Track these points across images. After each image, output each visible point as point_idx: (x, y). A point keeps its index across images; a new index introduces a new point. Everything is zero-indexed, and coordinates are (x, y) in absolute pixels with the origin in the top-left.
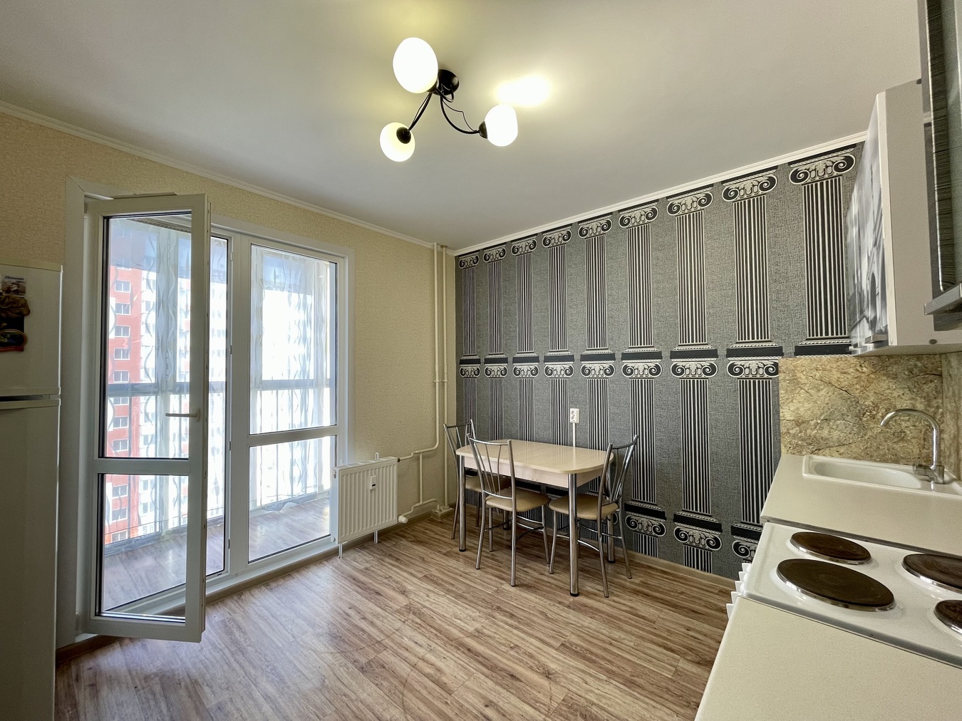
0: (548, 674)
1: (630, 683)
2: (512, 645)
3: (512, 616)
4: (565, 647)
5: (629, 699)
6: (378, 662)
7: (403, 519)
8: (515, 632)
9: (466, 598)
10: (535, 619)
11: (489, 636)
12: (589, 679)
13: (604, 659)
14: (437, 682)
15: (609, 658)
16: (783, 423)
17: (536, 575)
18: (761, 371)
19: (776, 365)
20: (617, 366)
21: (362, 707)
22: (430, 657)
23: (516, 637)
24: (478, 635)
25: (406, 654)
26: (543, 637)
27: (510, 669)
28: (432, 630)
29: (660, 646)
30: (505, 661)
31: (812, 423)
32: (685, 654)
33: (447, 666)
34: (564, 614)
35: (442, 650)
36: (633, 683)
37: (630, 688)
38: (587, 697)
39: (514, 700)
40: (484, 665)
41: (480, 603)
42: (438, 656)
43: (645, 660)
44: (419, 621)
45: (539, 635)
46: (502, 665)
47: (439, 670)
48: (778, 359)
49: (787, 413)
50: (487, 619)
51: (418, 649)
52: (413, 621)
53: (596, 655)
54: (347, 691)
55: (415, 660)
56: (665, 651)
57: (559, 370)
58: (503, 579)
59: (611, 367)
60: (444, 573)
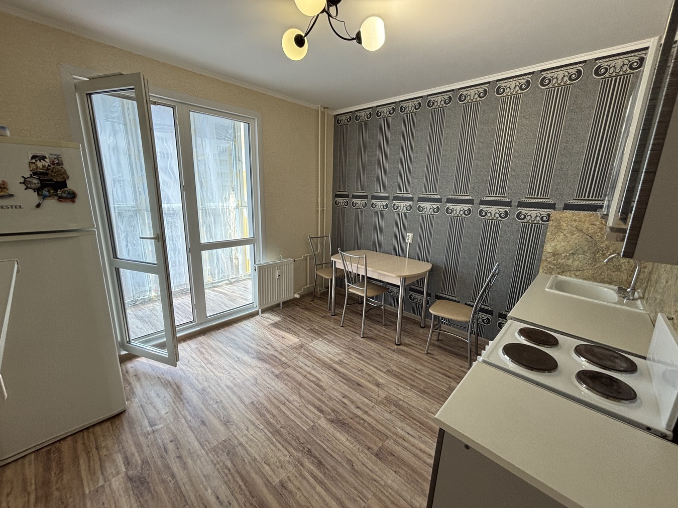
0: (378, 385)
1: (423, 391)
2: (359, 369)
3: (360, 354)
4: (389, 372)
5: (420, 399)
6: (285, 373)
7: (297, 296)
8: (362, 362)
9: (334, 343)
10: (373, 356)
11: (346, 364)
12: (400, 388)
13: (410, 379)
14: (317, 385)
15: (413, 379)
16: (544, 254)
17: (376, 332)
18: (538, 218)
19: (549, 215)
20: (442, 207)
21: (278, 394)
22: (313, 372)
23: (362, 365)
24: (340, 363)
25: (301, 370)
26: (377, 366)
27: (357, 381)
28: (315, 359)
29: (443, 374)
30: (354, 377)
31: (563, 255)
32: (456, 379)
33: (323, 377)
34: (390, 355)
35: (320, 369)
36: (425, 392)
37: (422, 394)
38: (398, 396)
39: (358, 395)
40: (344, 378)
41: (342, 346)
42: (318, 372)
43: (433, 381)
44: (307, 354)
45: (375, 365)
46: (353, 379)
47: (318, 379)
48: (550, 211)
49: (548, 248)
50: (346, 354)
51: (307, 368)
52: (304, 353)
53: (406, 377)
54: (269, 386)
55: (305, 373)
56: (445, 377)
57: (402, 207)
58: (356, 333)
59: (438, 207)
60: (321, 328)
